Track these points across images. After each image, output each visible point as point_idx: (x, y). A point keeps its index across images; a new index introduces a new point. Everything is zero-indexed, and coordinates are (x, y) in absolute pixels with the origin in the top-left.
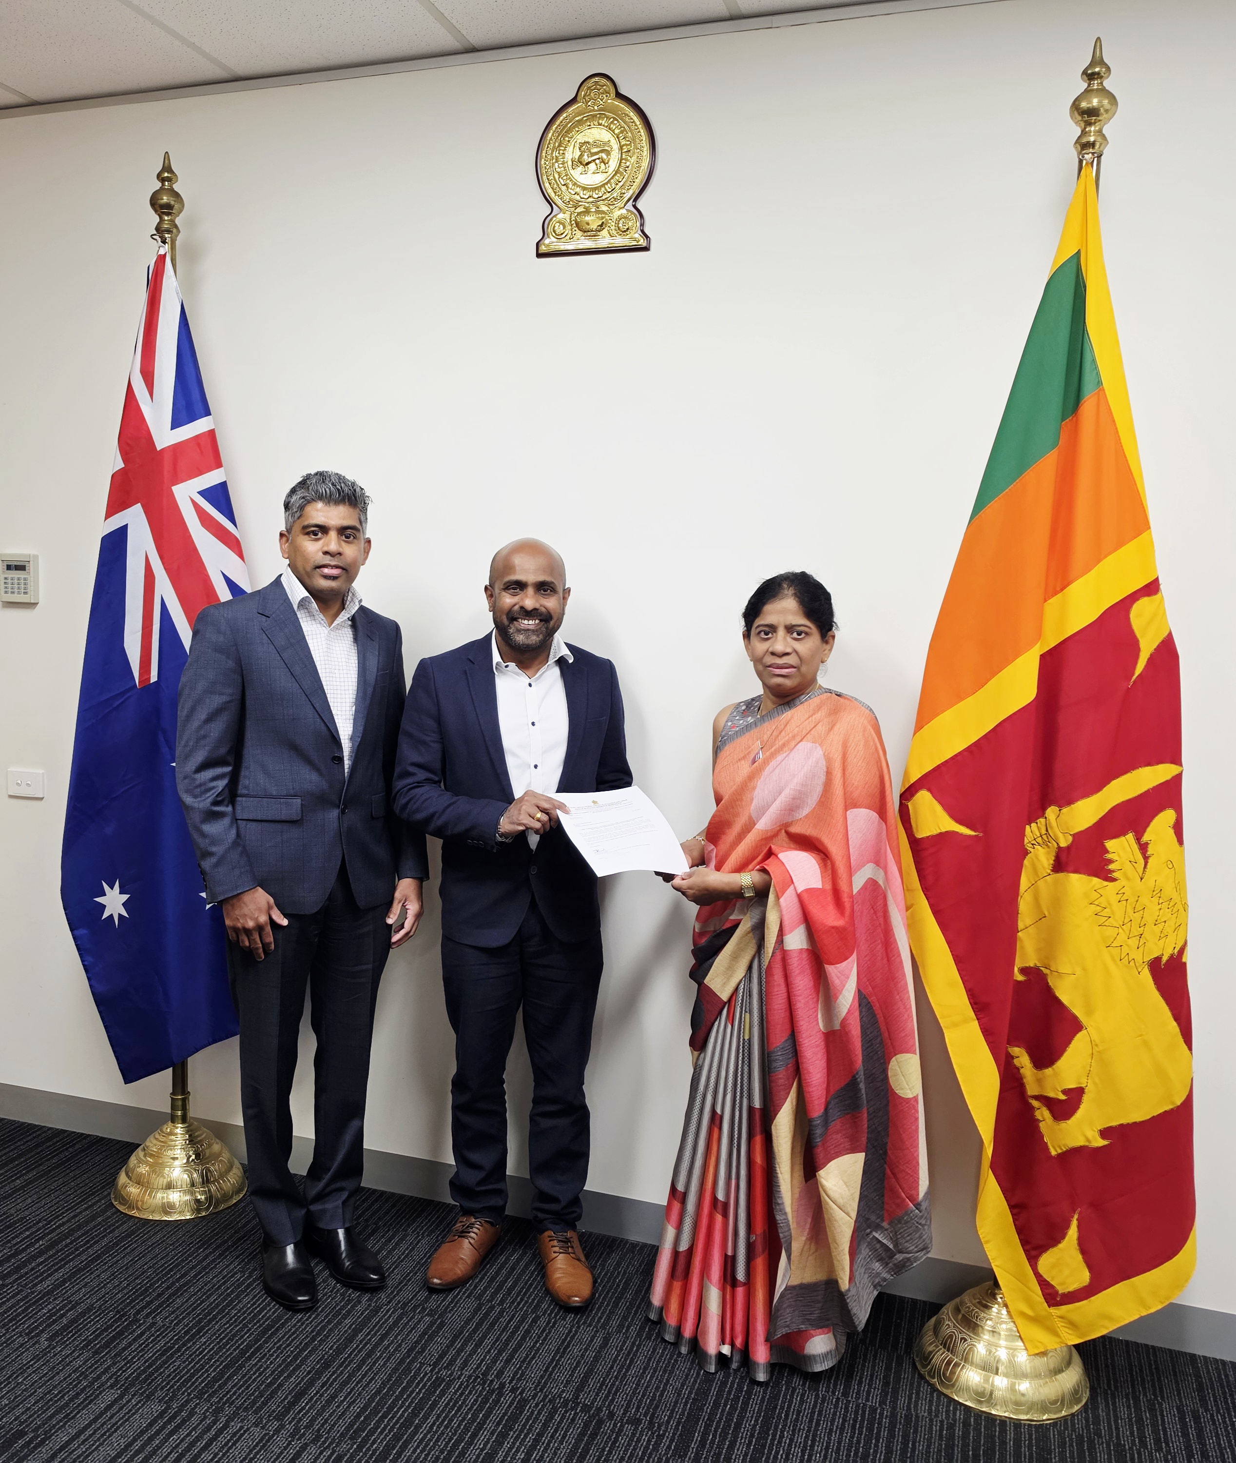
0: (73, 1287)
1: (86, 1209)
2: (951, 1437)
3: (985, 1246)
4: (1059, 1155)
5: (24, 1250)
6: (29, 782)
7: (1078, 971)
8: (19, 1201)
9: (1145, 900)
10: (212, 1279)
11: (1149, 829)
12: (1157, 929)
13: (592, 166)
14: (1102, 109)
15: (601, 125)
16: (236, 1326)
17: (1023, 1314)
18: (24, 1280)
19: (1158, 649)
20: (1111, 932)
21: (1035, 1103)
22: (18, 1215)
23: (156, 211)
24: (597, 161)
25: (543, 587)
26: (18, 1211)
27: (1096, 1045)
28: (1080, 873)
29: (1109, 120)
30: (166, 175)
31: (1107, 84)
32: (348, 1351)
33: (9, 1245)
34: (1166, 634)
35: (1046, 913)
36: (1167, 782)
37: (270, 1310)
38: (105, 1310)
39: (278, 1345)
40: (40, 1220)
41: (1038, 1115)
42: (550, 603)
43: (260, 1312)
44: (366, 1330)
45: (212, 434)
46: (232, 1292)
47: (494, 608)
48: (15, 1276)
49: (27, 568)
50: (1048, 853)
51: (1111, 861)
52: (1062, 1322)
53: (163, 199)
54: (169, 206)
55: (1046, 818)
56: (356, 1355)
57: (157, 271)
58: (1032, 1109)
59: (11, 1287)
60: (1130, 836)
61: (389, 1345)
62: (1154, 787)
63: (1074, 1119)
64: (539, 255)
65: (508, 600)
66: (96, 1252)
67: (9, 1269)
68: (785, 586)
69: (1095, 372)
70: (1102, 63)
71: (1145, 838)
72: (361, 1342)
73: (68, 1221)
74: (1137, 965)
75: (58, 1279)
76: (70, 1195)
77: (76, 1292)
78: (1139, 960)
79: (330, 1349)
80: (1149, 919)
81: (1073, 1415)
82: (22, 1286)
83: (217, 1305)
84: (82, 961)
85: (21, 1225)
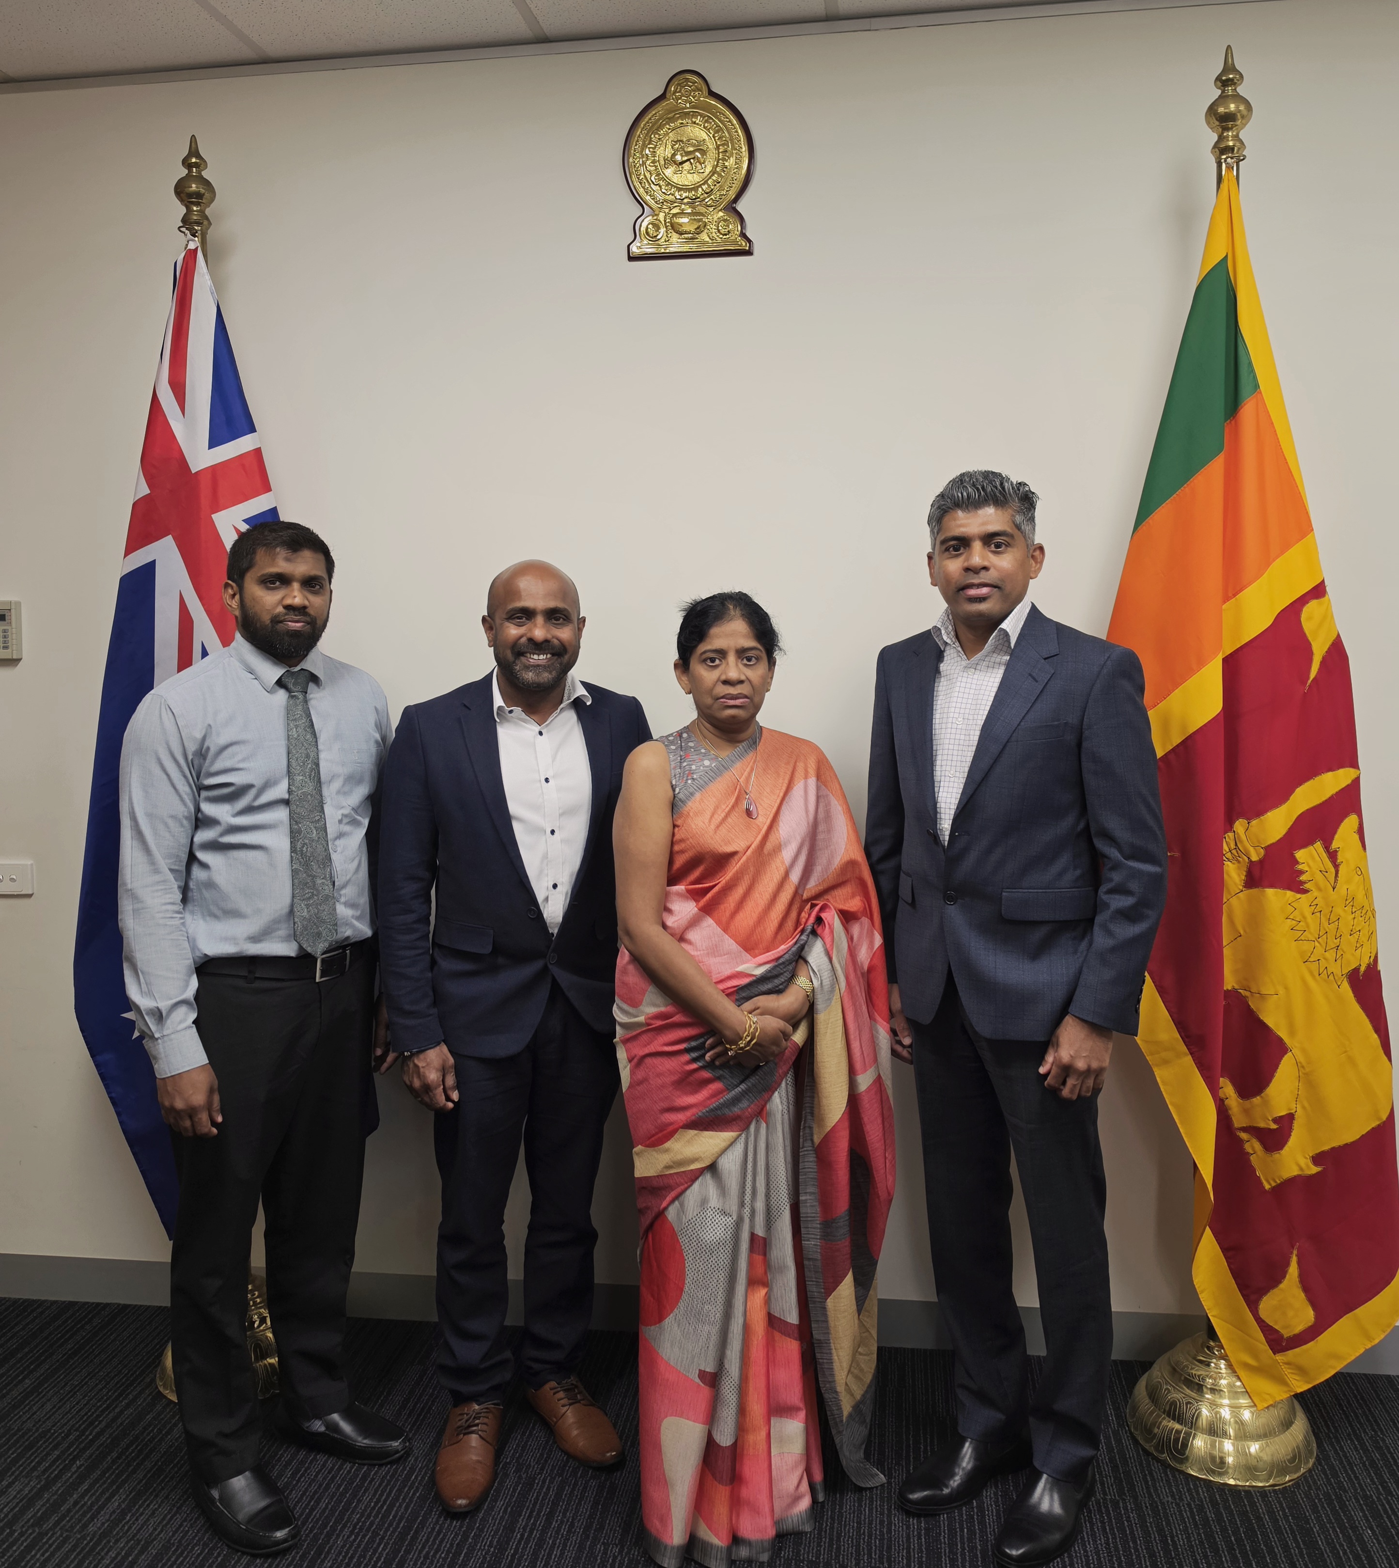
0: (137, 1520)
1: (128, 1406)
2: (1206, 1522)
3: (1200, 1296)
4: (1273, 1189)
5: (58, 1477)
6: (15, 877)
7: (1281, 992)
8: (35, 1409)
9: (1339, 910)
10: (316, 1476)
11: (1336, 836)
12: (1353, 939)
13: (687, 166)
14: (1238, 114)
15: (695, 123)
16: (364, 1536)
17: (1246, 1366)
18: (69, 1521)
19: (1329, 651)
20: (1307, 946)
21: (1244, 1136)
22: (37, 1430)
23: (182, 201)
24: (692, 161)
25: (555, 616)
26: (37, 1423)
27: (1303, 1067)
28: (1276, 888)
29: (1245, 125)
30: (194, 160)
31: (1241, 90)
32: (513, 1544)
33: (35, 1473)
34: (1335, 636)
35: (1242, 932)
36: (1348, 786)
37: (400, 1506)
38: (188, 1545)
39: (424, 1552)
40: (69, 1430)
41: (1248, 1147)
42: (564, 634)
43: (389, 1511)
44: (525, 1513)
45: (258, 452)
46: (346, 1490)
47: (494, 642)
48: (54, 1518)
49: (7, 618)
50: (1239, 868)
51: (1301, 872)
52: (1288, 1368)
53: (191, 187)
54: (199, 195)
55: (1234, 832)
56: (524, 1548)
57: (186, 268)
58: (1241, 1142)
59: (53, 1535)
60: (1318, 845)
61: (559, 1528)
62: (1337, 793)
63: (1286, 1148)
64: (632, 258)
65: (513, 631)
66: (156, 1464)
67: (44, 1509)
68: (731, 607)
69: (1252, 375)
70: (1234, 70)
71: (1335, 845)
72: (524, 1529)
73: (107, 1426)
74: (1336, 978)
75: (114, 1512)
76: (101, 1390)
77: (142, 1526)
78: (1338, 972)
79: (490, 1546)
80: (1344, 930)
81: (1310, 1471)
82: (67, 1531)
83: (333, 1510)
84: (109, 1093)
85: (45, 1442)
